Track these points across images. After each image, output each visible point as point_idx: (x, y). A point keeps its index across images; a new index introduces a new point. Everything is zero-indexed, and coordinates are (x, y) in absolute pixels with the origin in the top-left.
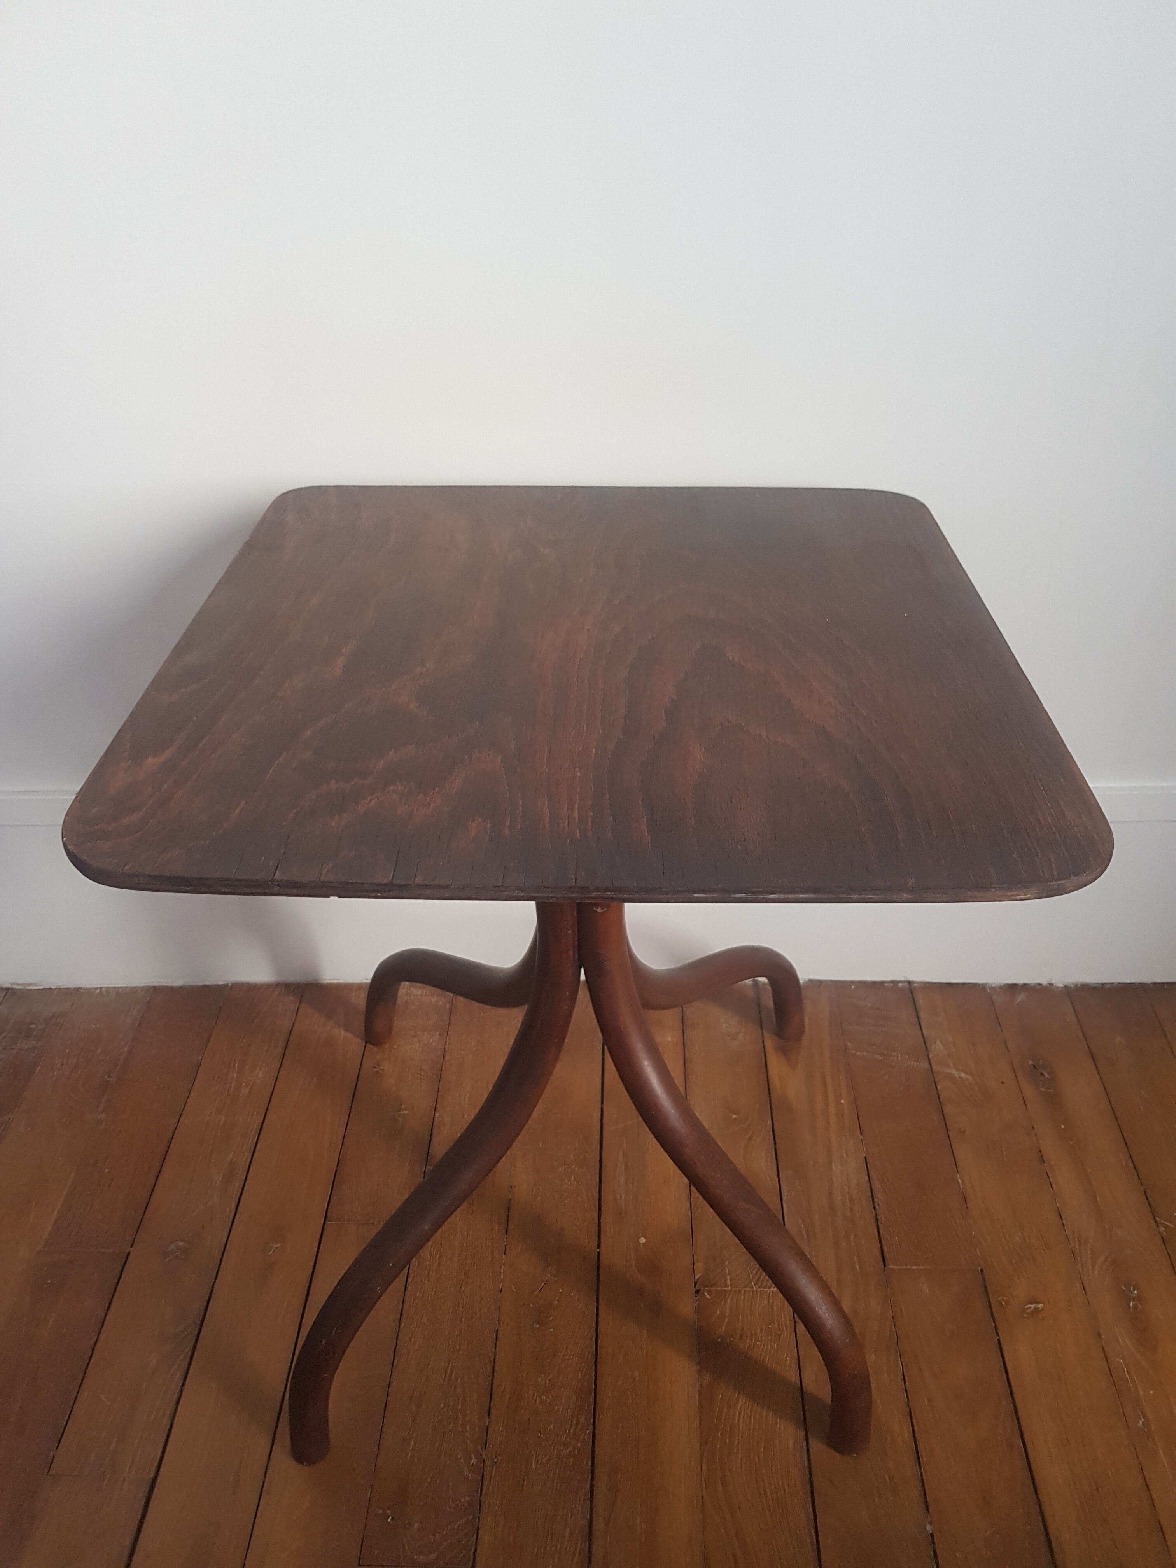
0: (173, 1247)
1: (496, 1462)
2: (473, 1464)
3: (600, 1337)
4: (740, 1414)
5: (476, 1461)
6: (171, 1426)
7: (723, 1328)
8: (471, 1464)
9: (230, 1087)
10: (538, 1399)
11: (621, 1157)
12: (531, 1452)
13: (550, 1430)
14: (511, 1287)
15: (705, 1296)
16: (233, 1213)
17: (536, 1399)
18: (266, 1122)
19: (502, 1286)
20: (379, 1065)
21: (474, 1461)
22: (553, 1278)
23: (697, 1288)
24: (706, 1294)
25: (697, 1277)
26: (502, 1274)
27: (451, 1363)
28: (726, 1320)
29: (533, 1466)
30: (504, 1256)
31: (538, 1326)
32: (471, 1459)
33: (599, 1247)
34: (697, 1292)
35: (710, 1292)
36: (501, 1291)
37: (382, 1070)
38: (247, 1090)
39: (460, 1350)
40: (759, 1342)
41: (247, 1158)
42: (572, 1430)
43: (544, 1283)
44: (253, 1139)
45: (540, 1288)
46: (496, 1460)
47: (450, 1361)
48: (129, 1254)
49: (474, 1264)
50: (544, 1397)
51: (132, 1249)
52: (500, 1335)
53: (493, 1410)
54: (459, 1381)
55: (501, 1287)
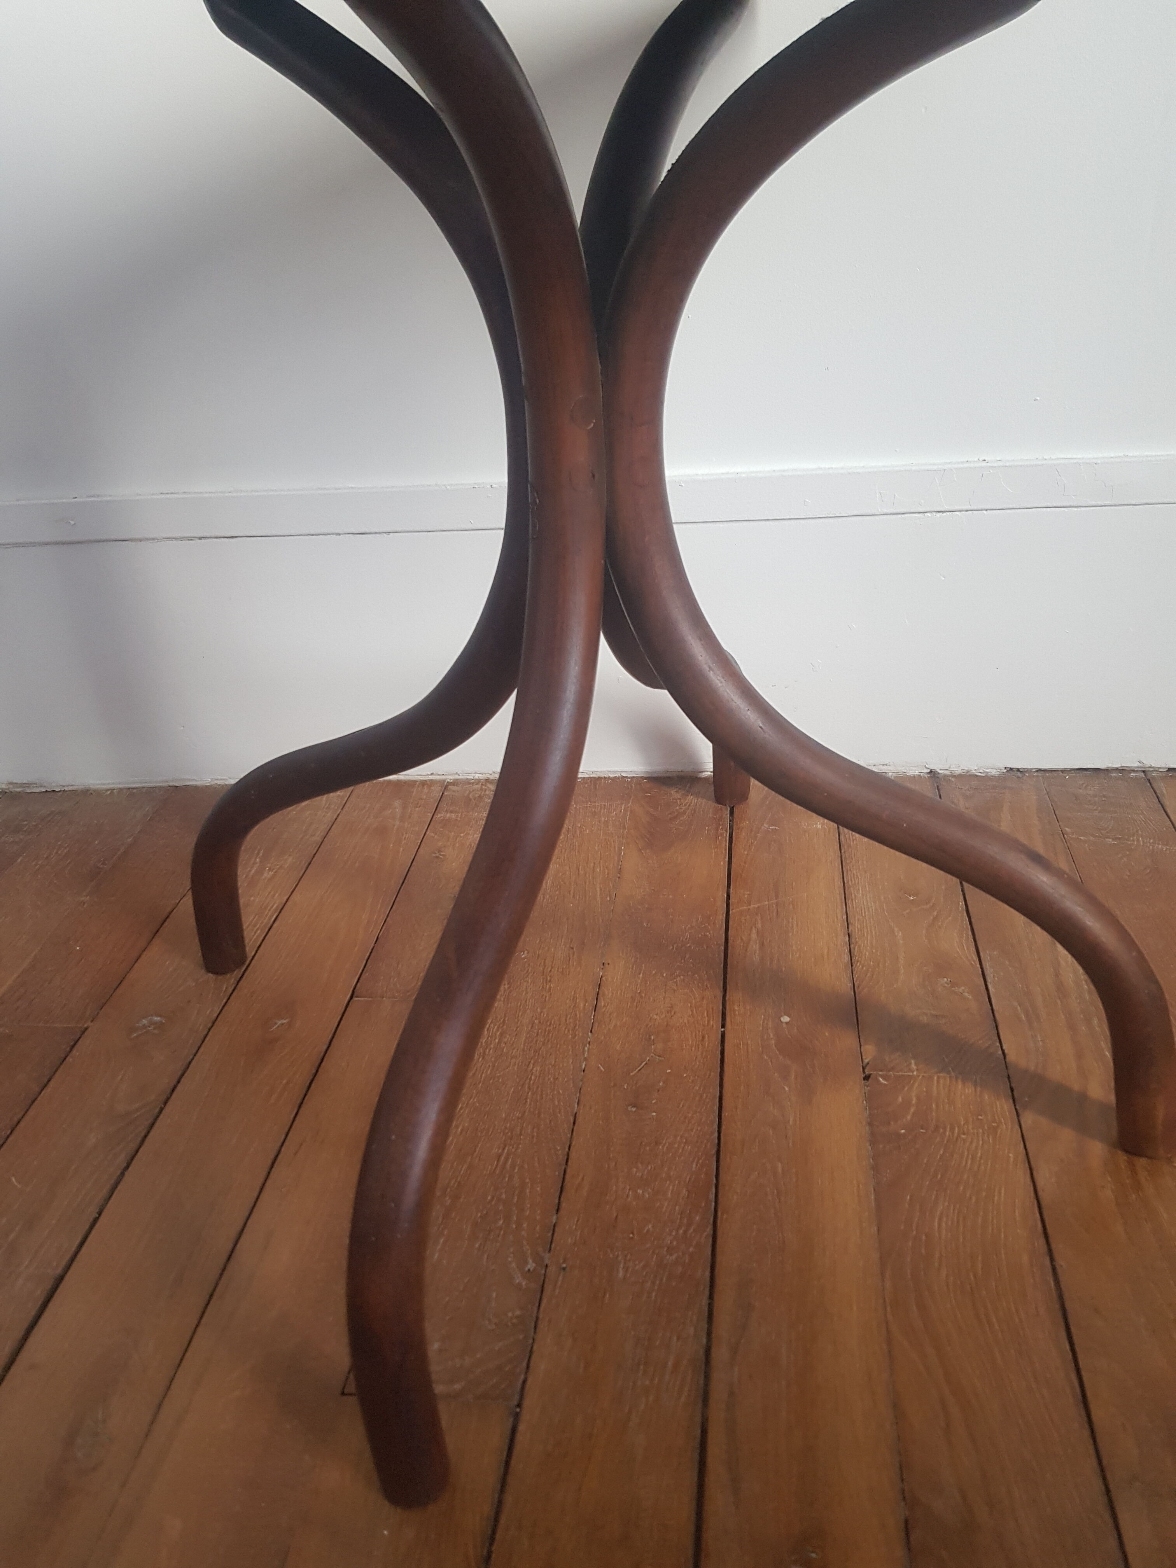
0: (145, 1021)
1: (564, 1269)
2: (529, 1270)
3: (724, 1122)
4: (940, 1220)
5: (534, 1265)
6: (100, 1214)
7: (909, 1117)
8: (527, 1269)
9: (250, 871)
10: (631, 1193)
11: (754, 936)
12: (618, 1256)
13: (648, 1230)
14: (599, 1067)
15: (879, 1081)
16: (231, 990)
17: (629, 1193)
18: (289, 903)
19: (586, 1065)
20: (439, 851)
21: (531, 1265)
22: (658, 1058)
23: (867, 1073)
24: (881, 1079)
25: (866, 1061)
26: (586, 1053)
27: (507, 1148)
28: (912, 1110)
29: (621, 1274)
30: (590, 1033)
31: (634, 1109)
32: (526, 1263)
33: (723, 1026)
34: (867, 1078)
35: (884, 1078)
36: (584, 1071)
37: (443, 855)
38: (271, 873)
39: (521, 1134)
40: (964, 1134)
41: (258, 936)
42: (681, 1232)
43: (645, 1063)
44: (270, 919)
45: (639, 1068)
46: (564, 1265)
47: (505, 1146)
48: (86, 1029)
49: (548, 1041)
50: (640, 1191)
51: (92, 1024)
52: (579, 1120)
53: (563, 1205)
54: (516, 1171)
55: (583, 1066)
